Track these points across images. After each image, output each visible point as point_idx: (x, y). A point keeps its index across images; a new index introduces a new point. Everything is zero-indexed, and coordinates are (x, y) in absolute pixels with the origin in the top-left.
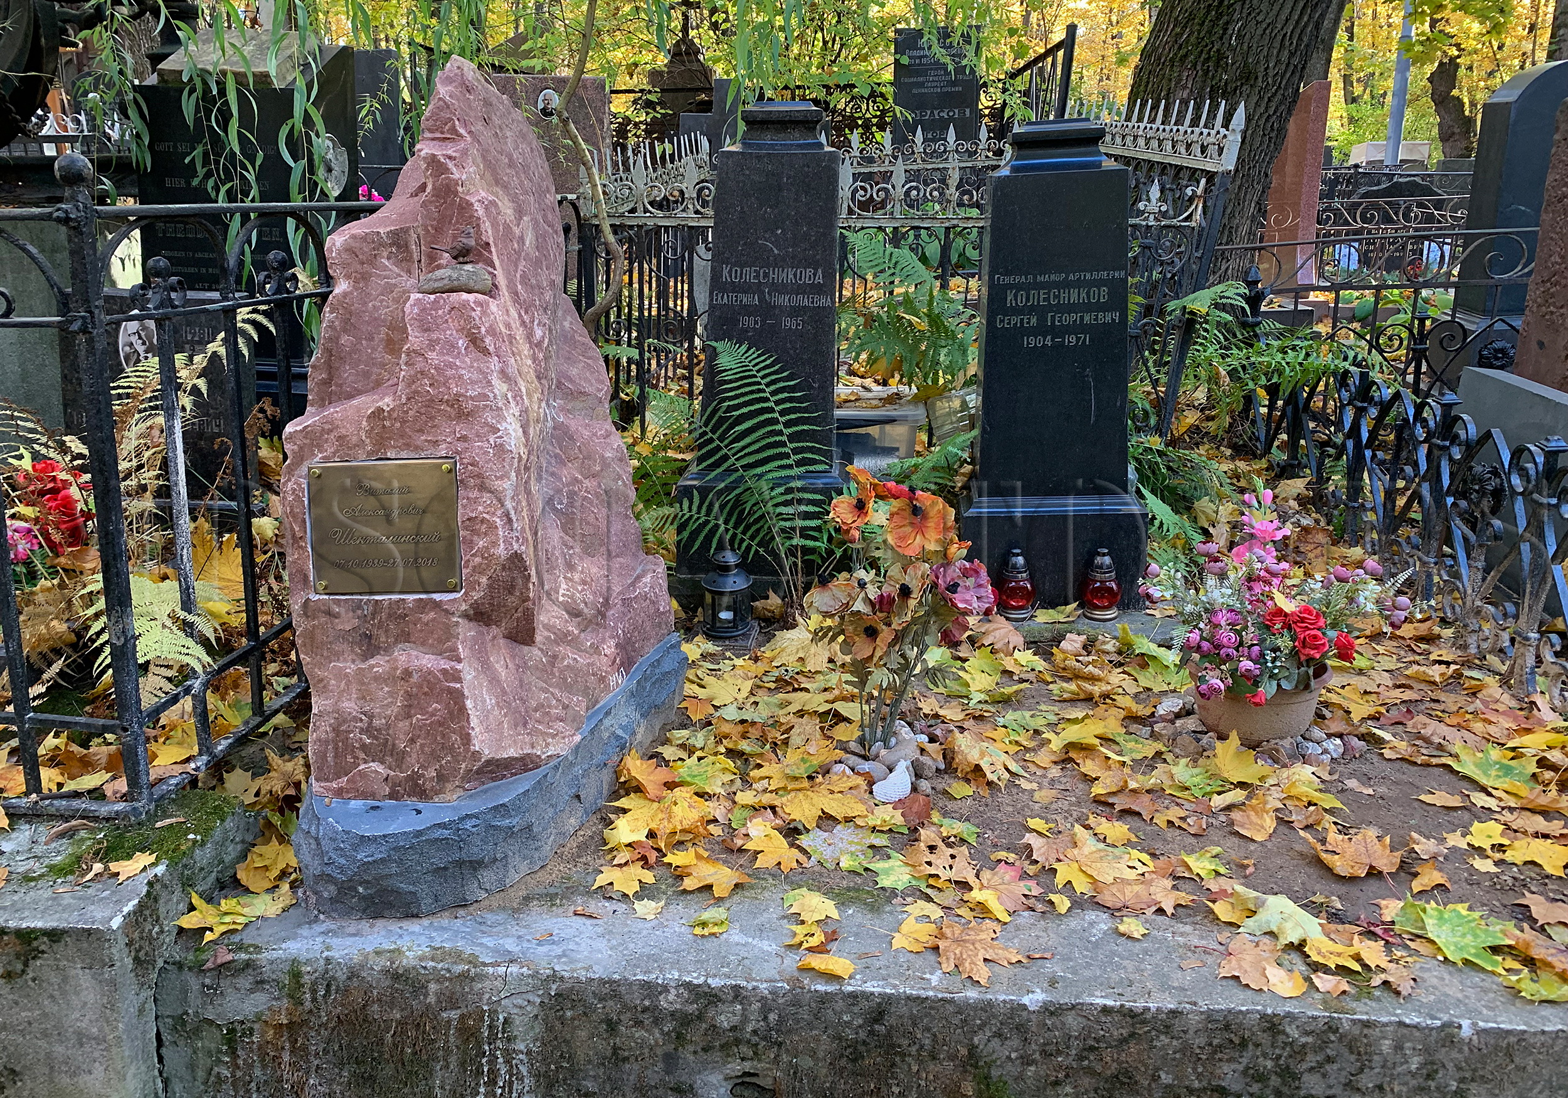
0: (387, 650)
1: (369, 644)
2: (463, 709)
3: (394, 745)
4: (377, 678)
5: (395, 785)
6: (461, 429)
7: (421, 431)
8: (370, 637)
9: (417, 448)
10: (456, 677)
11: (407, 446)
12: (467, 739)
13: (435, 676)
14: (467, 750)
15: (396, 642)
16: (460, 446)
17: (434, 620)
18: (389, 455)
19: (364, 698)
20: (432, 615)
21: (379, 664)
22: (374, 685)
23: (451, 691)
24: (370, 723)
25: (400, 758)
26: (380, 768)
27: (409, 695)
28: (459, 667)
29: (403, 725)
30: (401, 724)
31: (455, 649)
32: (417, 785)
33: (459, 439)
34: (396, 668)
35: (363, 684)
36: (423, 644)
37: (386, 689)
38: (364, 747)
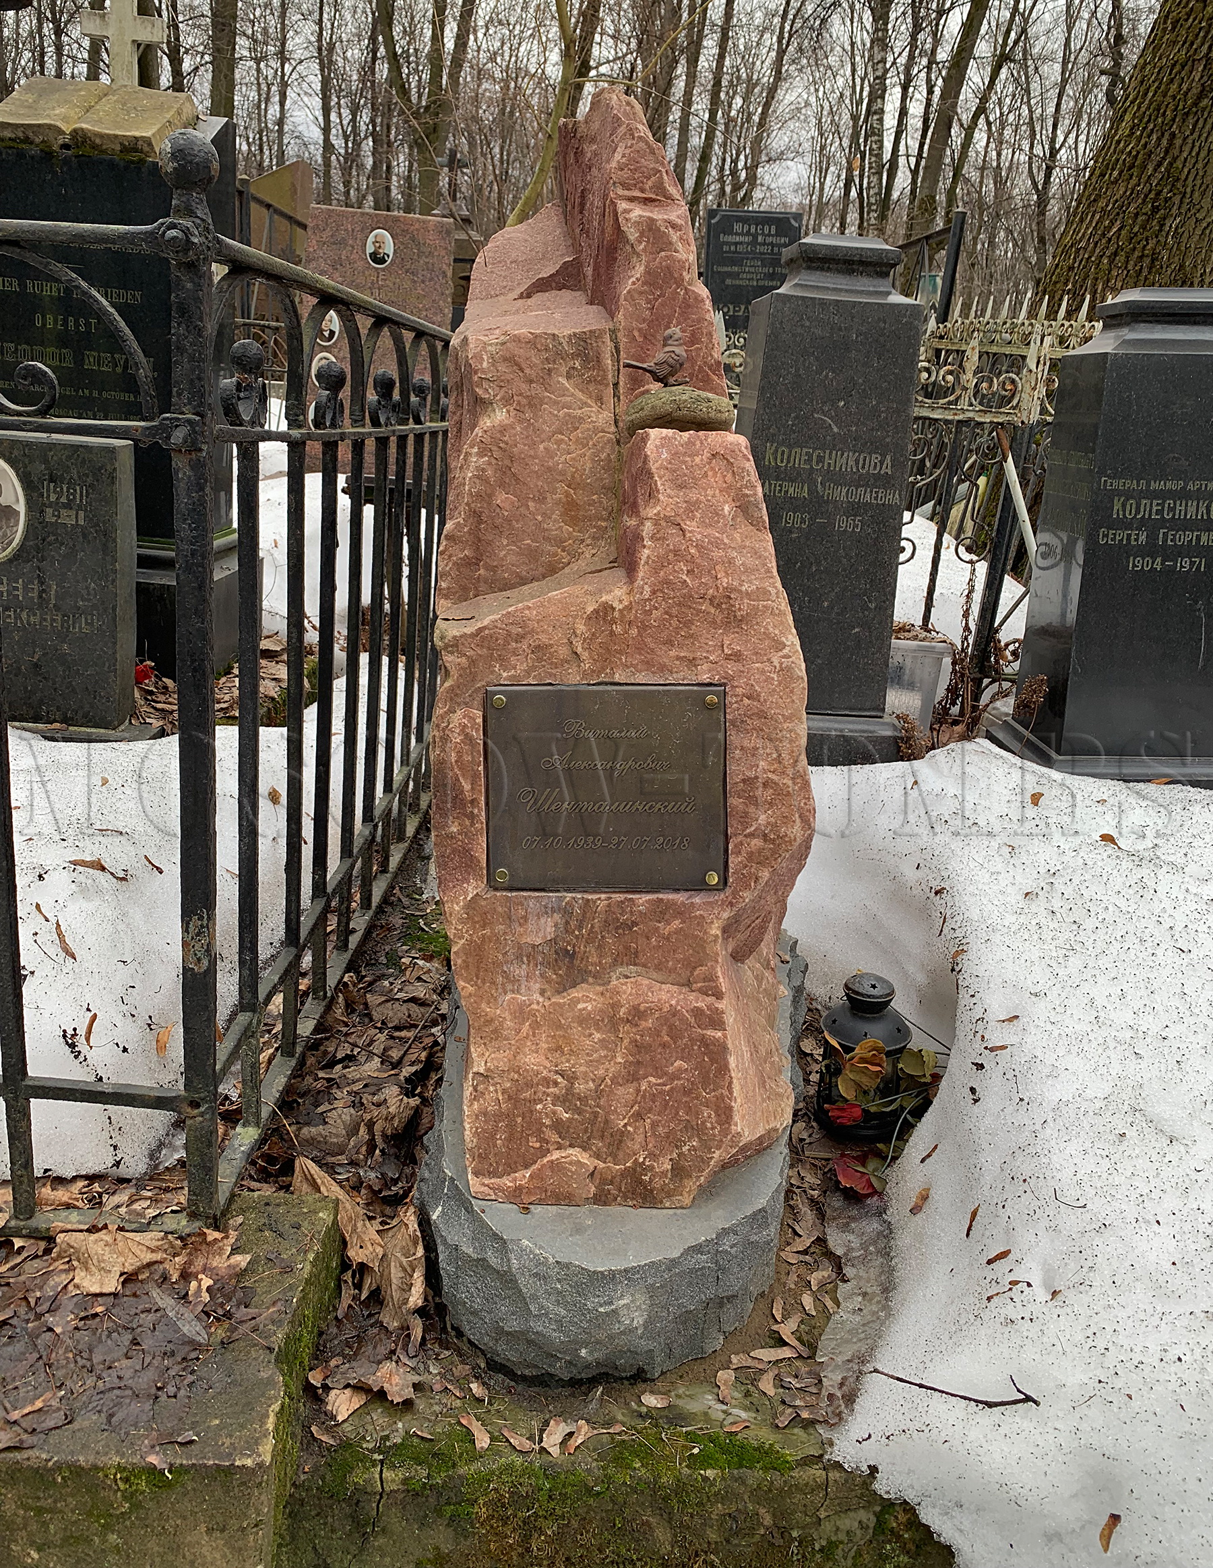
0: (600, 977)
1: (570, 967)
2: (724, 1069)
3: (607, 1122)
4: (584, 1020)
5: (603, 1181)
6: (732, 642)
7: (669, 643)
8: (573, 956)
9: (663, 668)
10: (716, 1021)
11: (648, 664)
12: (725, 1114)
13: (683, 1020)
14: (725, 1132)
15: (616, 962)
16: (731, 668)
17: (678, 931)
18: (617, 678)
19: (559, 1048)
20: (676, 924)
21: (586, 998)
22: (576, 1030)
23: (704, 1041)
24: (570, 1090)
25: (616, 1142)
26: (584, 1158)
27: (638, 1047)
28: (721, 1005)
29: (625, 1092)
30: (620, 1091)
31: (711, 978)
32: (641, 1182)
33: (727, 658)
34: (615, 1006)
35: (559, 1026)
36: (658, 968)
37: (597, 1036)
38: (558, 1125)
